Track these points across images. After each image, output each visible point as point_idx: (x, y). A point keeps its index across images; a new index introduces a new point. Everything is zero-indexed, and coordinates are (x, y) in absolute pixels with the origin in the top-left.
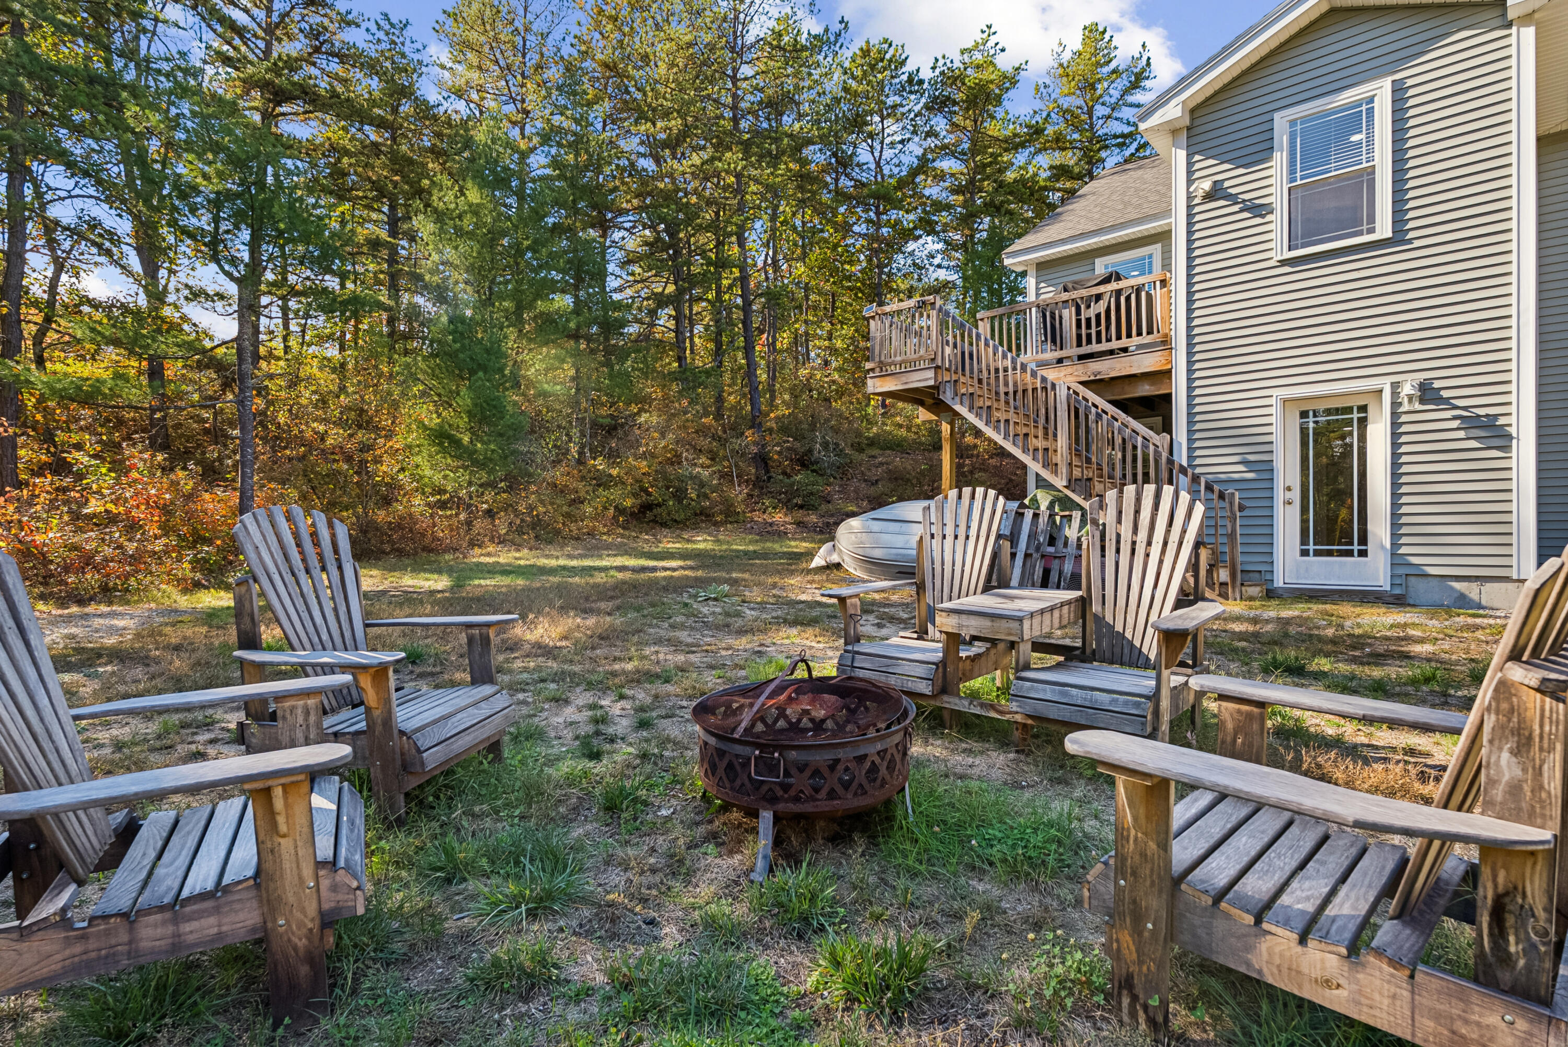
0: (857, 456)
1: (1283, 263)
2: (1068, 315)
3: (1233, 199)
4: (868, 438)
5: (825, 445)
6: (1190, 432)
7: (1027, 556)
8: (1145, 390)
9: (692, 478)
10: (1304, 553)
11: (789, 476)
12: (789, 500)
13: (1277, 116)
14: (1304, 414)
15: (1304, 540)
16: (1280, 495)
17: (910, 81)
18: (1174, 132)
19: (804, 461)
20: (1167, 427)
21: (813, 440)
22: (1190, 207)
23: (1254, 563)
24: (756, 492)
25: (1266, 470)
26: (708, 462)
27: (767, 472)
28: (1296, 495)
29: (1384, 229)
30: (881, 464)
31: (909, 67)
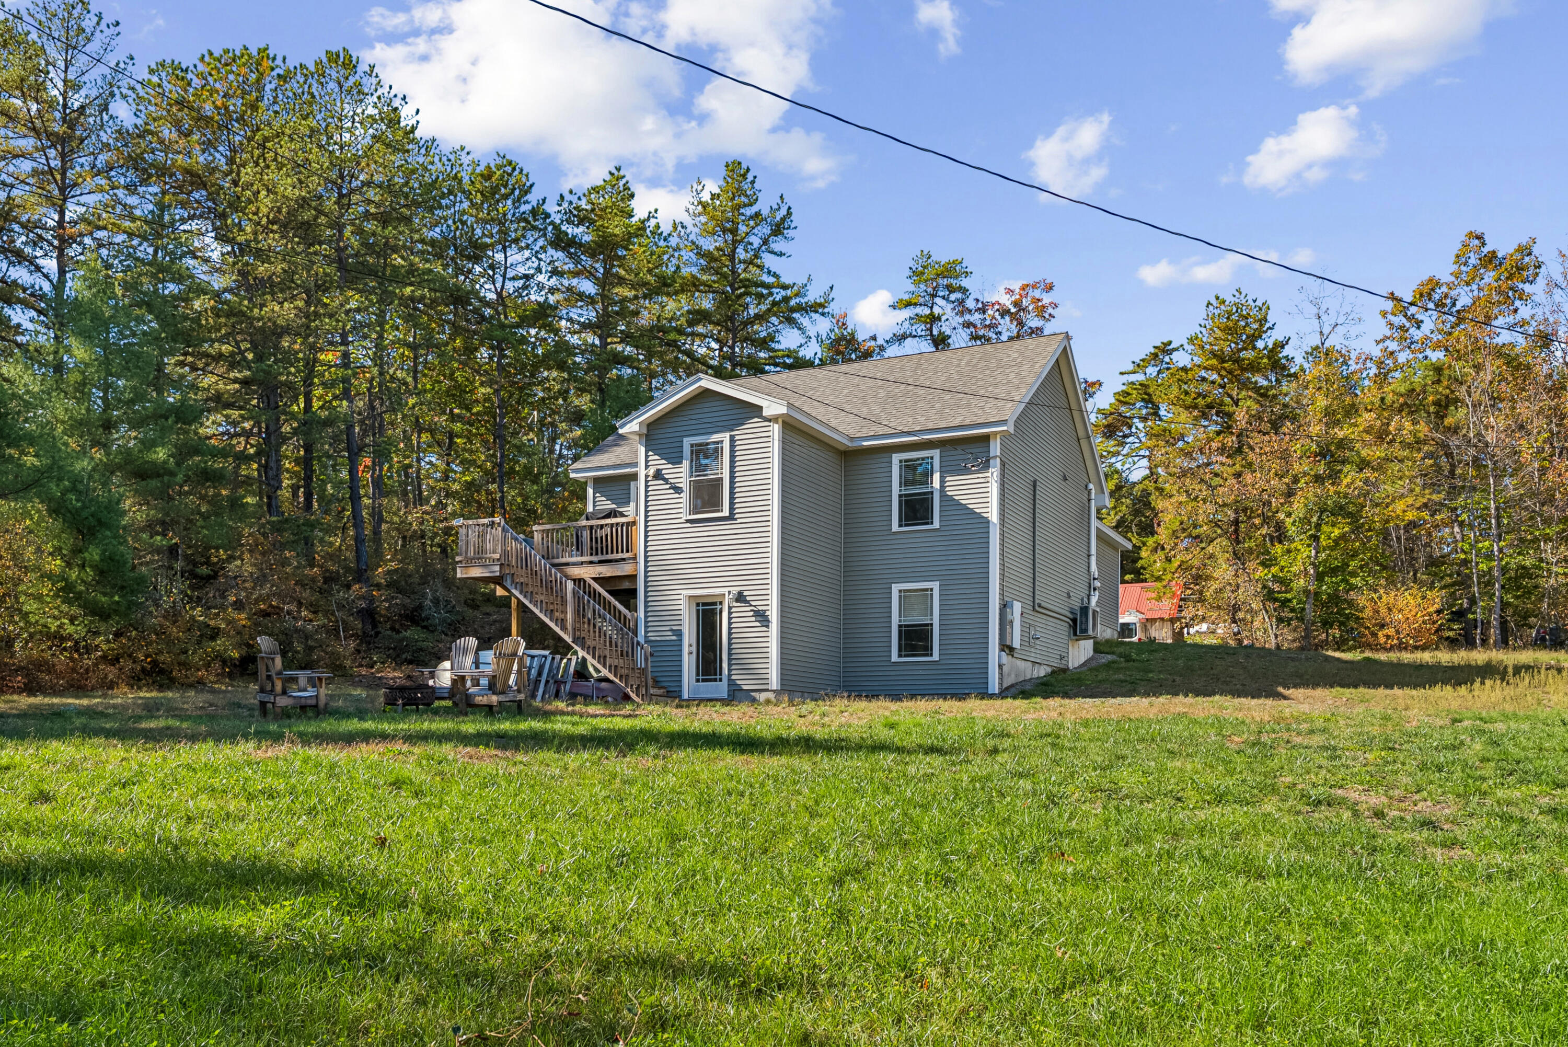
0: (469, 613)
1: (688, 521)
2: (586, 534)
3: (666, 481)
4: (483, 594)
5: (436, 601)
6: (646, 612)
7: (547, 682)
8: (626, 585)
9: (297, 630)
10: (698, 681)
11: (398, 632)
12: (398, 656)
13: (685, 440)
14: (698, 605)
15: (698, 674)
16: (686, 649)
17: (534, 212)
18: (640, 435)
19: (414, 617)
20: (633, 608)
21: (424, 595)
22: (647, 482)
23: (672, 686)
24: (364, 647)
25: (679, 633)
26: (310, 616)
27: (374, 626)
28: (694, 649)
29: (726, 513)
30: (495, 621)
31: (533, 198)
